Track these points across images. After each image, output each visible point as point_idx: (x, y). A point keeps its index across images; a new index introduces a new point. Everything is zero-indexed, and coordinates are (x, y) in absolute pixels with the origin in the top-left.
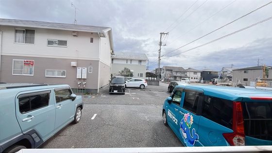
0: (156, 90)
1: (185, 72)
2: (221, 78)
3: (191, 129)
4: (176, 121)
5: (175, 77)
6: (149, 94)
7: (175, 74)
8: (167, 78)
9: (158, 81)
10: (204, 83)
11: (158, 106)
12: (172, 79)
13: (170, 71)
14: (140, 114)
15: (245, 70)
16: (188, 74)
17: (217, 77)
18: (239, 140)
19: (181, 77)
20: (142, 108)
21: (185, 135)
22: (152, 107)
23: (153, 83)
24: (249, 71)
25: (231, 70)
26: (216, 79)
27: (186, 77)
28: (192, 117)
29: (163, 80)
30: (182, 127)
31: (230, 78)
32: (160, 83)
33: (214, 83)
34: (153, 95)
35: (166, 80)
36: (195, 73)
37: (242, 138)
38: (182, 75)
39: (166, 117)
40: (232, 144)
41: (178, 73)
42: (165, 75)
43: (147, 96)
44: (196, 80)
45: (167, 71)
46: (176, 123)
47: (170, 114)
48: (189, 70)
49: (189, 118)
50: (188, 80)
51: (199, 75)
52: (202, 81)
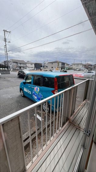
0: (9, 77)
1: (25, 64)
2: (44, 67)
3: (38, 94)
4: (30, 92)
5: (20, 67)
6: (5, 80)
7: (19, 65)
8: (15, 68)
9: (9, 71)
10: (36, 70)
11: (15, 88)
12: (18, 68)
13: (16, 63)
14: (3, 96)
15: (52, 63)
16: (28, 65)
17: (42, 67)
18: (56, 92)
19: (23, 67)
20: (3, 91)
21: (36, 97)
22: (10, 89)
23: (5, 72)
24: (53, 63)
25: (47, 63)
26: (41, 68)
27: (27, 67)
28: (38, 88)
29: (12, 70)
30: (34, 94)
31: (47, 66)
32: (11, 72)
33: (41, 70)
34: (8, 81)
35: (14, 70)
36: (32, 64)
37: (57, 91)
38: (24, 66)
39: (23, 92)
40: (54, 94)
41: (21, 64)
42: (13, 66)
43: (4, 82)
44: (32, 69)
45: (14, 63)
46: (30, 93)
47: (25, 90)
48: (28, 62)
49: (37, 89)
50: (28, 69)
51: (33, 66)
52: (35, 69)
